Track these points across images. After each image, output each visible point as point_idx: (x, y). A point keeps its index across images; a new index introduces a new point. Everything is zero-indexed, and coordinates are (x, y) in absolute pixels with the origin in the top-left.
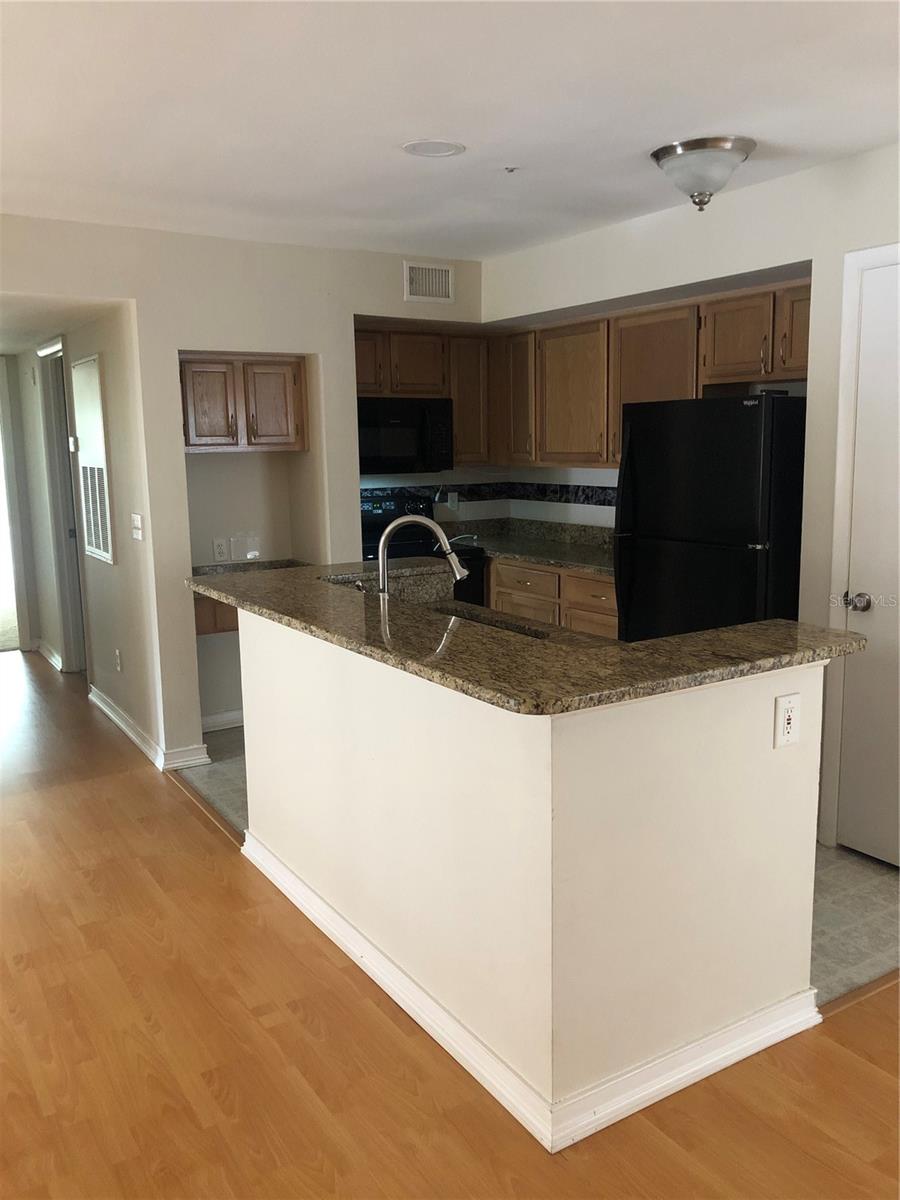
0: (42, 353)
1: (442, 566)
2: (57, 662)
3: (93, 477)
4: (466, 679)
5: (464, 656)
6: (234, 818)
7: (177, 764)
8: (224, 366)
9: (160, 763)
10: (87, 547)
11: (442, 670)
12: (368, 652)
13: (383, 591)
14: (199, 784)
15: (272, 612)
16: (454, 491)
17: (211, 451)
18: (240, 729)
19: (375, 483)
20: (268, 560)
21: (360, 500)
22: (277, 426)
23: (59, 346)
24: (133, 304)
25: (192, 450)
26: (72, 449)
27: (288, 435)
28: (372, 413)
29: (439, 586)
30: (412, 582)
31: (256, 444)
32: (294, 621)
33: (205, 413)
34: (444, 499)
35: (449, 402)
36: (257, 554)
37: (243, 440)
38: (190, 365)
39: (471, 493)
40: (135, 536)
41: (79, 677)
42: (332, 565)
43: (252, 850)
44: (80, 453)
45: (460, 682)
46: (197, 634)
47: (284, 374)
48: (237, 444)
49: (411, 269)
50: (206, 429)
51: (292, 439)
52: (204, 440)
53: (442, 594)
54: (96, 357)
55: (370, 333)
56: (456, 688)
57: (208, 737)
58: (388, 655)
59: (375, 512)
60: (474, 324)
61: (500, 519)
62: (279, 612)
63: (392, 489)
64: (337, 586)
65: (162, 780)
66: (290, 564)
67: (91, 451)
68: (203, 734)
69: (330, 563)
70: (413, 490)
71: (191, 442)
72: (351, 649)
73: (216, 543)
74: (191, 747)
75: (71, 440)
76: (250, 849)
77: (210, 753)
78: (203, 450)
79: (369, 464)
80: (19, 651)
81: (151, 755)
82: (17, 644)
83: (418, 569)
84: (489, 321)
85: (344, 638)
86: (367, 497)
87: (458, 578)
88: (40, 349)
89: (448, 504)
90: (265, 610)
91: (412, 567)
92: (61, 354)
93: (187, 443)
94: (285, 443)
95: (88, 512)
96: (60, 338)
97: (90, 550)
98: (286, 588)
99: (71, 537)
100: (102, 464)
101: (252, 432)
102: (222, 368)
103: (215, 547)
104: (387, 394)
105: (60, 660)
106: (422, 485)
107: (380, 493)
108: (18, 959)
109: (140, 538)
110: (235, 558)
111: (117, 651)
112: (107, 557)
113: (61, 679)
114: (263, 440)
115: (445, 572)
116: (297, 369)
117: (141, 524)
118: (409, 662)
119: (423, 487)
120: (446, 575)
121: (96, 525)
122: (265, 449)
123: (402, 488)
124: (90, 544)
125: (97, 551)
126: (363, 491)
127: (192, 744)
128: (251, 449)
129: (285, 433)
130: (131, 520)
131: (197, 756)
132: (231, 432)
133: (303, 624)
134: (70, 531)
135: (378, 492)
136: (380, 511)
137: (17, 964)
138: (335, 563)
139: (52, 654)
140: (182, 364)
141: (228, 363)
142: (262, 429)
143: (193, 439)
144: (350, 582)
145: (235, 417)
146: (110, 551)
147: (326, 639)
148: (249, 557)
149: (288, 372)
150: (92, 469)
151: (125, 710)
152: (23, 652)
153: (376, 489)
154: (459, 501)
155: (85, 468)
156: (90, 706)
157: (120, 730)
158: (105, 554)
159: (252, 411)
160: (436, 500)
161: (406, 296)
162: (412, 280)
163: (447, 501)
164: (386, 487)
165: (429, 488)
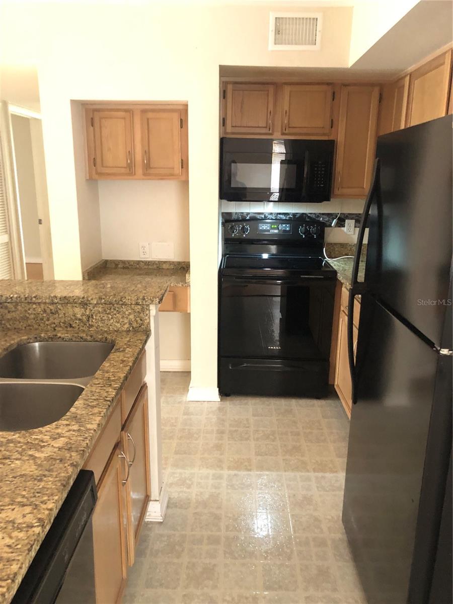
8: (124, 113)
16: (352, 219)
20: (178, 260)
31: (148, 174)
33: (111, 150)
34: (341, 225)
35: (333, 143)
37: (139, 170)
38: (98, 113)
47: (171, 120)
48: (133, 174)
49: (277, 19)
50: (111, 161)
51: (177, 171)
52: (108, 170)
59: (272, 231)
63: (294, 215)
70: (314, 216)
73: (141, 244)
89: (345, 229)
94: (172, 174)
101: (144, 165)
102: (122, 115)
103: (140, 248)
104: (277, 136)
106: (322, 212)
107: (283, 217)
114: (153, 171)
116: (182, 115)
119: (323, 214)
123: (303, 214)
129: (171, 166)
132: (130, 165)
135: (282, 216)
136: (276, 231)
142: (155, 163)
143: (100, 169)
145: (131, 154)
149: (174, 117)
153: (280, 214)
154: (355, 227)
159: (145, 148)
160: (333, 225)
161: (271, 46)
162: (278, 31)
163: (344, 226)
164: (288, 212)
165: (329, 215)
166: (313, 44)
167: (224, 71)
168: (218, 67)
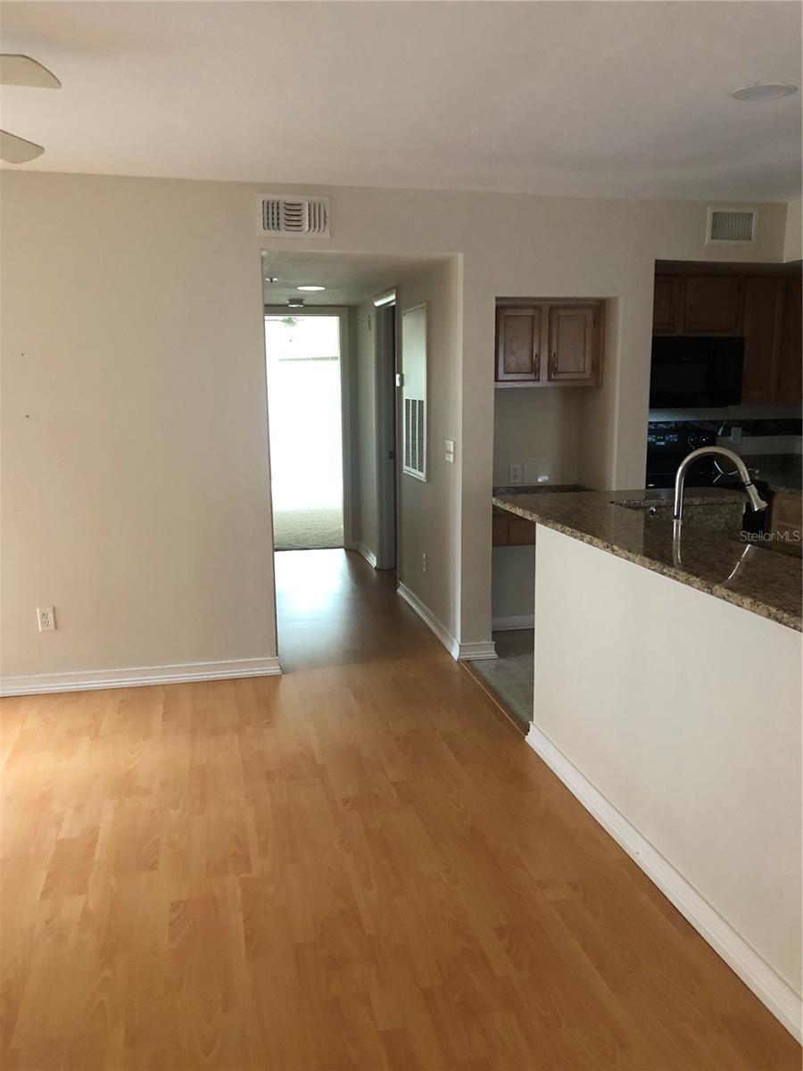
0: (377, 304)
1: (733, 497)
2: (373, 561)
3: (414, 408)
4: (779, 608)
5: (774, 585)
6: (517, 708)
7: (471, 655)
8: (533, 310)
9: (455, 653)
10: (405, 467)
11: (753, 597)
12: (672, 574)
13: (677, 517)
14: (487, 674)
15: (575, 530)
16: (739, 426)
17: (516, 386)
18: (530, 632)
19: (662, 417)
20: (558, 484)
21: (647, 432)
22: (575, 363)
23: (393, 297)
24: (461, 256)
25: (501, 385)
26: (398, 384)
27: (584, 372)
28: (666, 352)
29: (728, 516)
30: (701, 511)
31: (555, 380)
32: (596, 540)
33: (513, 353)
34: (727, 433)
35: (741, 340)
36: (546, 478)
37: (544, 376)
38: (505, 309)
39: (755, 428)
40: (447, 459)
41: (390, 574)
42: (617, 492)
43: (535, 738)
44: (404, 388)
45: (773, 610)
46: (493, 545)
47: (585, 317)
48: (538, 380)
49: (714, 214)
50: (513, 366)
51: (587, 375)
52: (510, 377)
53: (730, 524)
54: (424, 304)
55: (669, 276)
56: (769, 616)
57: (497, 635)
58: (694, 578)
59: (658, 443)
60: (776, 264)
61: (783, 455)
62: (582, 531)
63: (676, 423)
64: (630, 511)
65: (457, 668)
66: (576, 488)
67: (414, 385)
68: (493, 632)
69: (614, 489)
70: (696, 424)
71: (500, 378)
72: (653, 570)
73: (512, 467)
74: (482, 643)
75: (398, 376)
76: (533, 738)
77: (497, 650)
78: (508, 385)
79: (658, 400)
80: (343, 550)
81: (448, 646)
82: (342, 544)
83: (710, 498)
84: (790, 261)
85: (647, 559)
86: (654, 430)
87: (756, 510)
88: (378, 300)
89: (731, 438)
90: (567, 528)
91: (703, 497)
92: (394, 303)
93: (496, 380)
94: (581, 380)
95: (407, 438)
96: (394, 291)
97: (407, 469)
98: (584, 509)
99: (391, 458)
100: (423, 397)
101: (552, 369)
102: (531, 312)
103: (511, 471)
104: (680, 332)
105: (375, 558)
106: (707, 419)
107: (664, 426)
108: (346, 802)
109: (452, 460)
110: (527, 482)
111: (424, 555)
112: (422, 476)
113: (375, 574)
114: (561, 376)
115: (735, 503)
116: (597, 312)
117: (454, 449)
118: (717, 587)
119: (707, 422)
120: (735, 506)
121: (414, 448)
122: (562, 384)
123: (687, 422)
124: (407, 464)
125: (413, 470)
126: (650, 423)
127: (483, 640)
128: (550, 384)
129: (582, 369)
130: (444, 445)
131: (486, 651)
132: (534, 370)
133: (605, 544)
134: (390, 453)
135: (662, 425)
136: (663, 443)
137: (344, 804)
138: (619, 489)
139: (368, 553)
140: (498, 308)
141: (535, 307)
142: (562, 366)
143: (502, 376)
144: (641, 508)
145: (538, 357)
146: (424, 470)
147: (628, 559)
148: (539, 480)
149: (589, 314)
150: (414, 401)
151: (427, 605)
152: (346, 550)
153: (661, 423)
154: (742, 436)
155: (407, 401)
156: (397, 598)
157: (422, 621)
158: (419, 473)
159: (554, 350)
160: (719, 434)
161: (707, 240)
162: (714, 225)
163: (730, 436)
164: (670, 420)
165: (714, 422)
166: (747, 239)
167: (660, 265)
168: (654, 262)
